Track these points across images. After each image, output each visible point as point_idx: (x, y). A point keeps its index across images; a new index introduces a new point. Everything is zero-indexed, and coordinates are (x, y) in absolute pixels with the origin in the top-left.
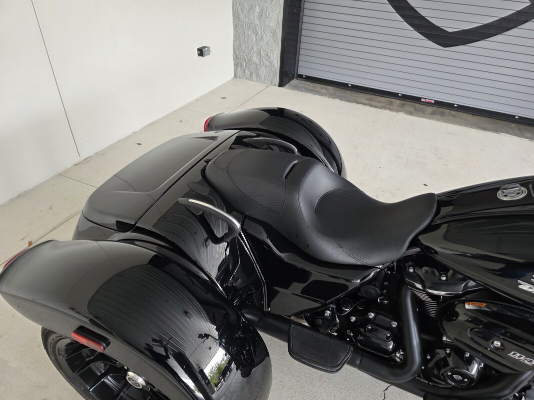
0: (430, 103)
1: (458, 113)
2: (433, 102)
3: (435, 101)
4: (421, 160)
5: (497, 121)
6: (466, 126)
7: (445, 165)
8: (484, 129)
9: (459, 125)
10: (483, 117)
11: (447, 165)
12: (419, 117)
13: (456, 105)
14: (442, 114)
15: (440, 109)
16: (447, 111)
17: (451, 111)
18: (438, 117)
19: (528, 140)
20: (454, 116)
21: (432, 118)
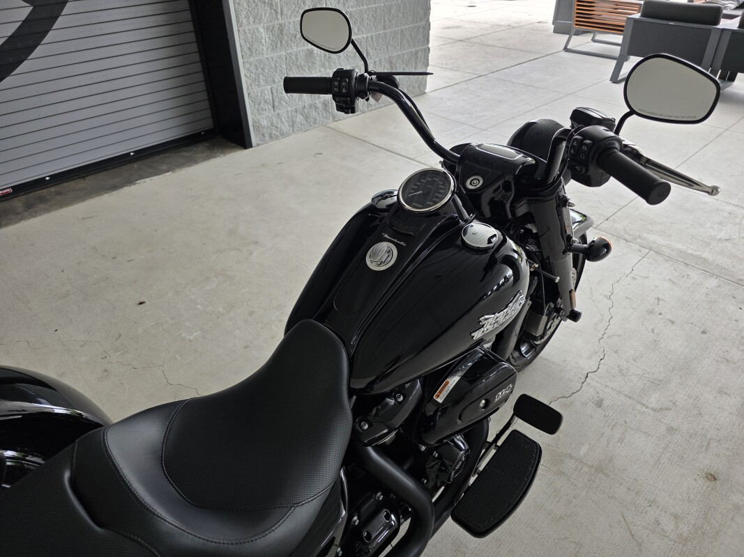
0: (7, 195)
1: (59, 186)
2: (10, 190)
3: (12, 187)
4: (96, 276)
5: (116, 170)
6: (91, 198)
7: (129, 261)
8: (115, 187)
9: (83, 201)
10: (97, 175)
11: (132, 260)
12: (16, 223)
13: (47, 178)
14: (42, 200)
15: (31, 195)
16: (44, 192)
17: (50, 189)
18: (42, 206)
19: (170, 173)
20: (59, 193)
21: (36, 212)
